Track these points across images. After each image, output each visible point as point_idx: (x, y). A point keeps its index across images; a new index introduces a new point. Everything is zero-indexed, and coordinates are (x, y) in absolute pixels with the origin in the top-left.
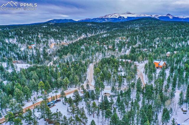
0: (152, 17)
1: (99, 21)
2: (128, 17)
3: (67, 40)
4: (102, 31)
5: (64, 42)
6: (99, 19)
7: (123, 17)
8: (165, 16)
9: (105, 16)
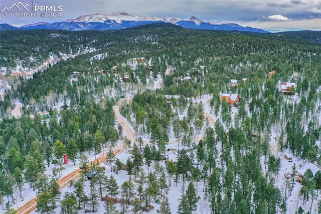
0: (166, 22)
1: (67, 28)
2: (122, 21)
3: (23, 67)
4: (87, 47)
5: (18, 71)
6: (66, 23)
7: (114, 21)
8: (187, 20)
9: (79, 18)
